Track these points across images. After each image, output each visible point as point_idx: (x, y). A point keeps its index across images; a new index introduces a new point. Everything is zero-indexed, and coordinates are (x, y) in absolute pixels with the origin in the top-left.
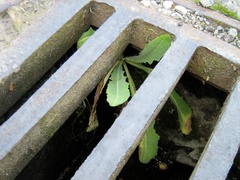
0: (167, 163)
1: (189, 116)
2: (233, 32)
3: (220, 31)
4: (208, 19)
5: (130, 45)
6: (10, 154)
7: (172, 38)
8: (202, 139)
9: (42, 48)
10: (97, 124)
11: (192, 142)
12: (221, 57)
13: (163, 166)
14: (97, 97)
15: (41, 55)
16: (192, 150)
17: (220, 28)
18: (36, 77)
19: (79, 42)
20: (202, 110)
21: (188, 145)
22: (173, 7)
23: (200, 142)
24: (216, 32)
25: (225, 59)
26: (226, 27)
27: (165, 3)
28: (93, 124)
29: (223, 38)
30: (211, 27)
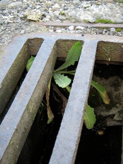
0: (102, 130)
1: (105, 92)
2: (113, 30)
3: (106, 32)
4: (96, 28)
5: (58, 58)
6: (17, 130)
7: (82, 42)
8: (118, 105)
9: (10, 72)
10: (53, 116)
11: (113, 110)
12: (112, 43)
13: (101, 133)
14: (48, 98)
15: (10, 76)
16: (114, 115)
17: (105, 30)
18: (11, 91)
19: (27, 66)
20: (111, 86)
21: (111, 113)
22: (74, 29)
23: (117, 107)
24: (104, 32)
25: (115, 43)
26: (108, 29)
27: (70, 28)
28: (51, 117)
29: (109, 34)
30: (100, 31)
